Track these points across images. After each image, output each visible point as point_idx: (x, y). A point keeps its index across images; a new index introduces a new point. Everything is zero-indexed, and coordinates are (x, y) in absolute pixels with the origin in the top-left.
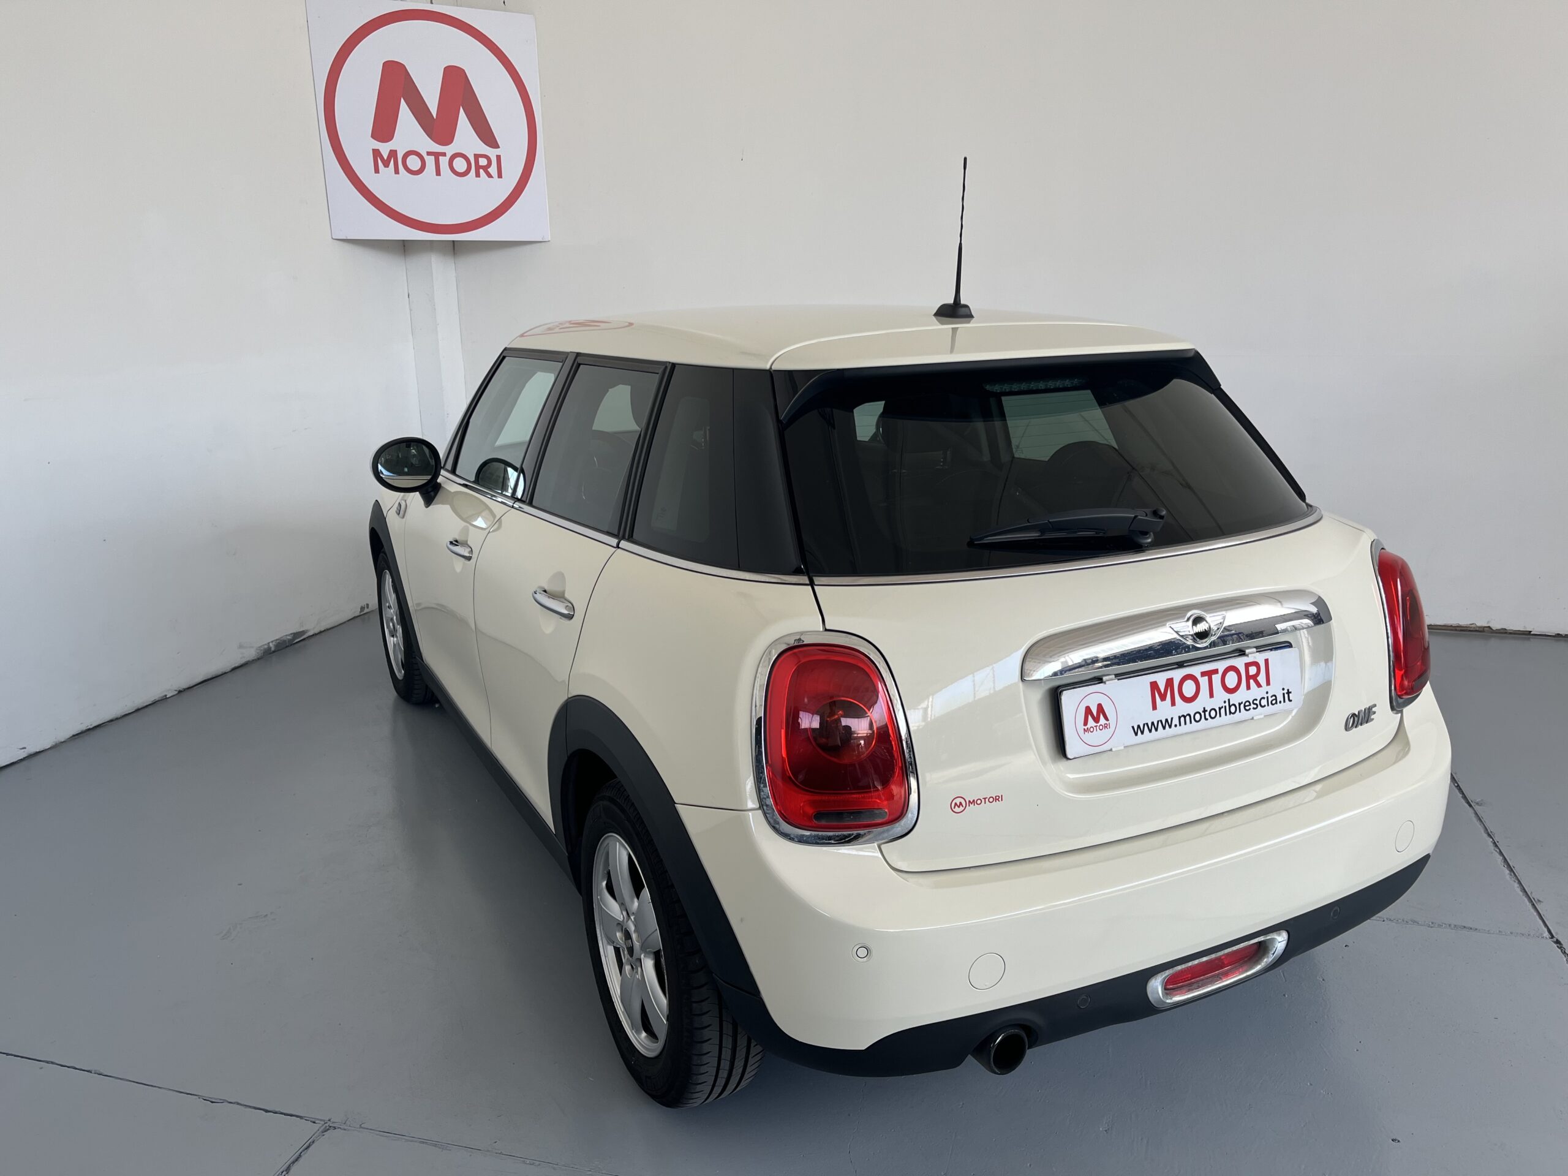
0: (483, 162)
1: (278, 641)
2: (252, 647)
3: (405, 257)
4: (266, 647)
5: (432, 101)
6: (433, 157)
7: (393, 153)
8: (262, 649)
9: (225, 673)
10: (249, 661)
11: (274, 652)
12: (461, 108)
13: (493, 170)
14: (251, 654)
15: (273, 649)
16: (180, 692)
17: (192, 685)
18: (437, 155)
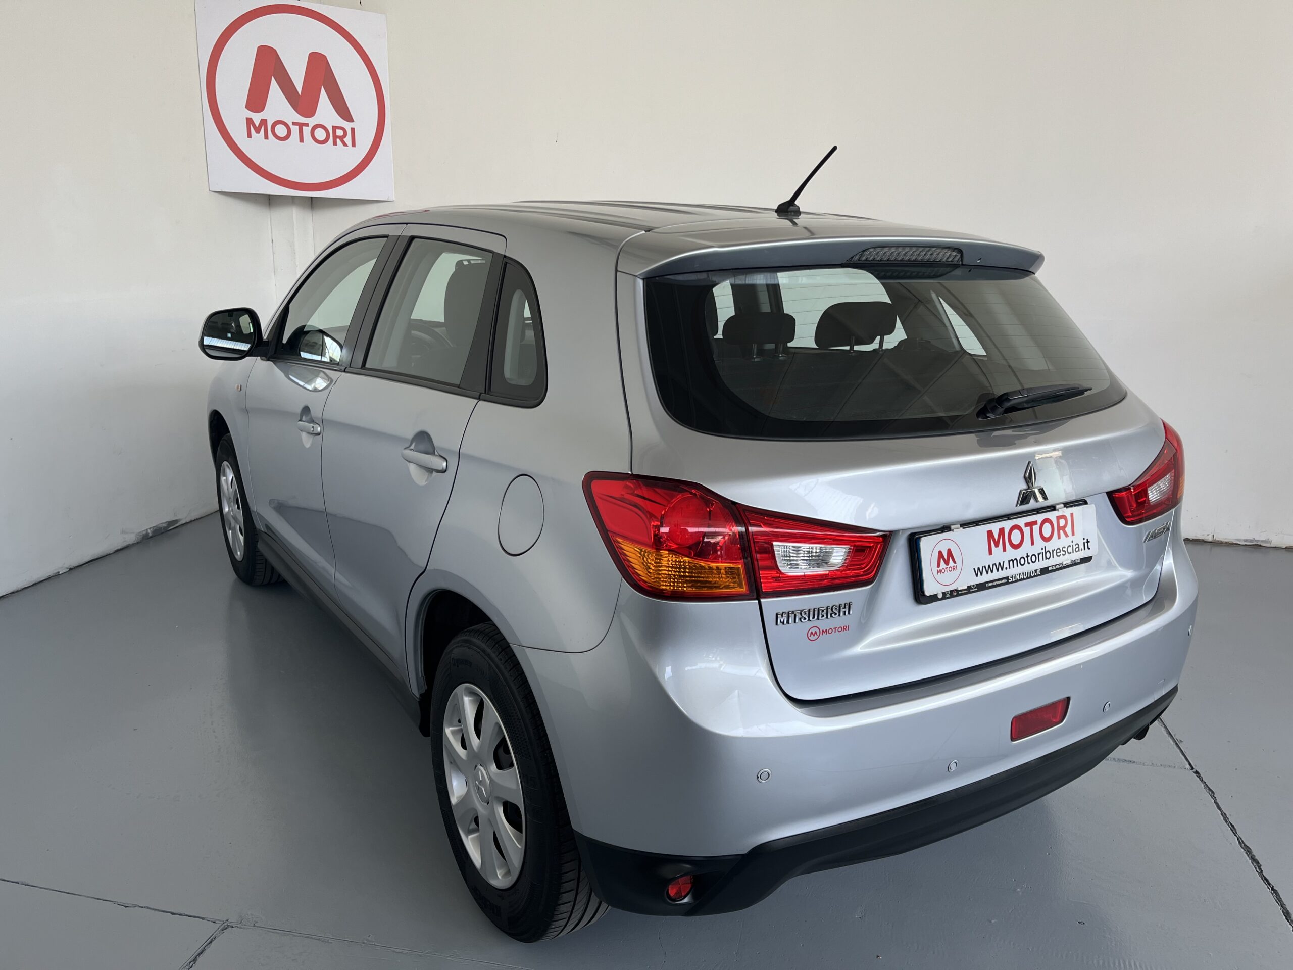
0: (340, 133)
1: (155, 528)
2: (133, 533)
3: (270, 210)
4: (145, 532)
5: (299, 82)
6: (297, 127)
7: (264, 122)
8: (141, 534)
9: (110, 554)
10: (130, 544)
11: (151, 537)
12: (323, 89)
13: (348, 140)
14: (131, 538)
15: (150, 535)
16: (71, 569)
17: (81, 564)
18: (301, 126)
